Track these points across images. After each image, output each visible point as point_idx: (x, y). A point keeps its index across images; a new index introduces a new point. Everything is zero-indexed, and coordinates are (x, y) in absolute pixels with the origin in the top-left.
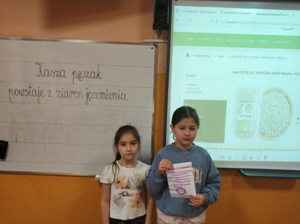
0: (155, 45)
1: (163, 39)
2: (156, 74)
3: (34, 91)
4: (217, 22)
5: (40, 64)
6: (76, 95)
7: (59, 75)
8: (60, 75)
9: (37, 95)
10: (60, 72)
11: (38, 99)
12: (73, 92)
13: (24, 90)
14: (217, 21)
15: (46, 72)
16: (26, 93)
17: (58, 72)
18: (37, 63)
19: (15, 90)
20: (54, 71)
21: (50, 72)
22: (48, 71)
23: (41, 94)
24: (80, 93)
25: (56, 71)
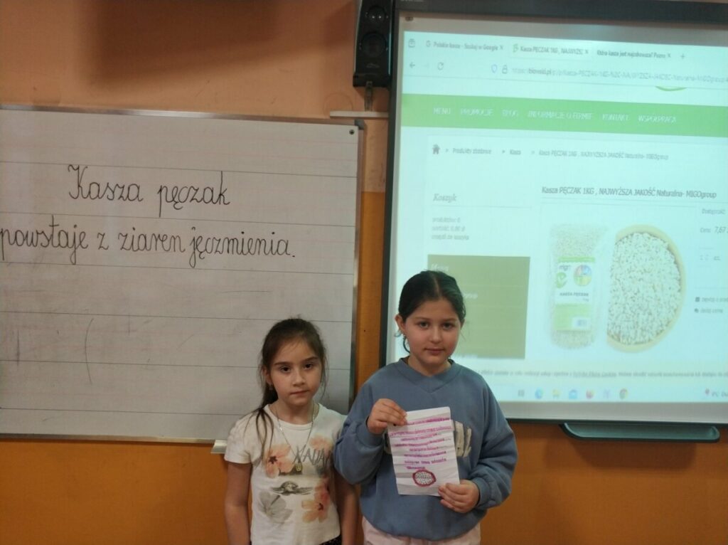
0: (360, 123)
1: (378, 110)
2: (361, 194)
3: (62, 234)
4: (505, 71)
5: (78, 168)
6: (166, 244)
7: (125, 195)
8: (128, 196)
9: (70, 244)
10: (129, 188)
11: (73, 256)
12: (159, 236)
13: (38, 233)
14: (505, 68)
15: (94, 188)
16: (42, 239)
18: (71, 165)
19: (16, 233)
20: (112, 186)
21: (103, 188)
22: (99, 185)
23: (81, 242)
24: (177, 239)
25: (117, 185)
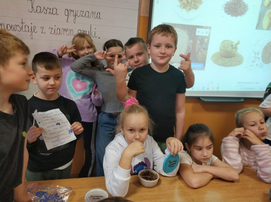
2: (139, 17)
3: (26, 27)
6: (68, 32)
7: (51, 12)
8: (52, 13)
10: (53, 10)
11: (31, 35)
12: (65, 29)
13: (16, 26)
15: (39, 9)
16: (18, 28)
19: (7, 25)
20: (46, 8)
21: (42, 8)
22: (40, 8)
23: (34, 30)
24: (72, 31)
25: (48, 8)
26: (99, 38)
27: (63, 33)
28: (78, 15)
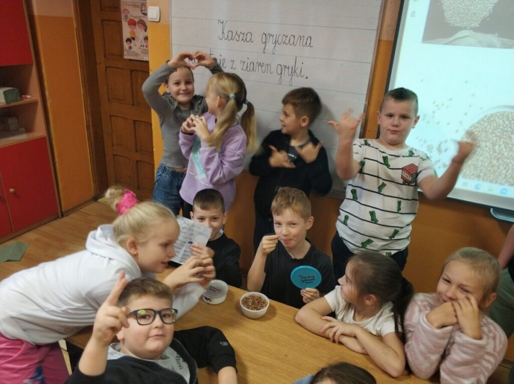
2: (379, 41)
5: (223, 22)
6: (263, 68)
8: (246, 39)
10: (247, 35)
12: (260, 63)
15: (230, 34)
17: (244, 34)
18: (219, 20)
21: (234, 34)
22: (232, 32)
24: (269, 66)
25: (241, 32)
26: (307, 78)
27: (257, 70)
28: (280, 42)
